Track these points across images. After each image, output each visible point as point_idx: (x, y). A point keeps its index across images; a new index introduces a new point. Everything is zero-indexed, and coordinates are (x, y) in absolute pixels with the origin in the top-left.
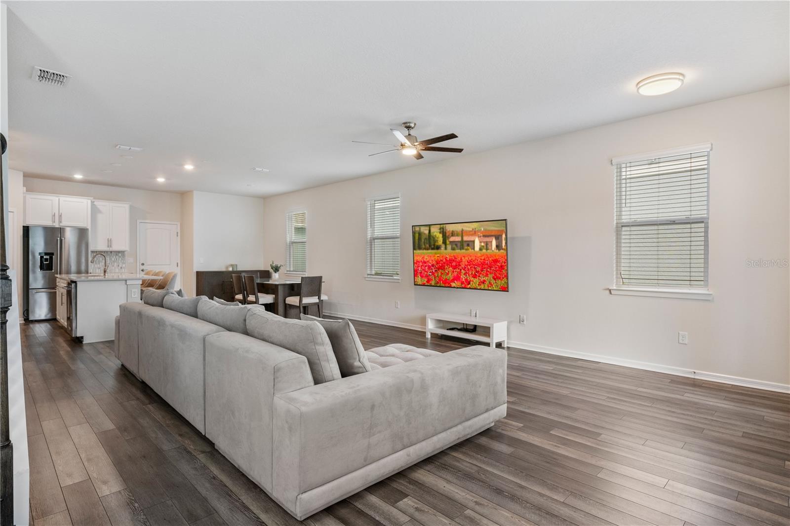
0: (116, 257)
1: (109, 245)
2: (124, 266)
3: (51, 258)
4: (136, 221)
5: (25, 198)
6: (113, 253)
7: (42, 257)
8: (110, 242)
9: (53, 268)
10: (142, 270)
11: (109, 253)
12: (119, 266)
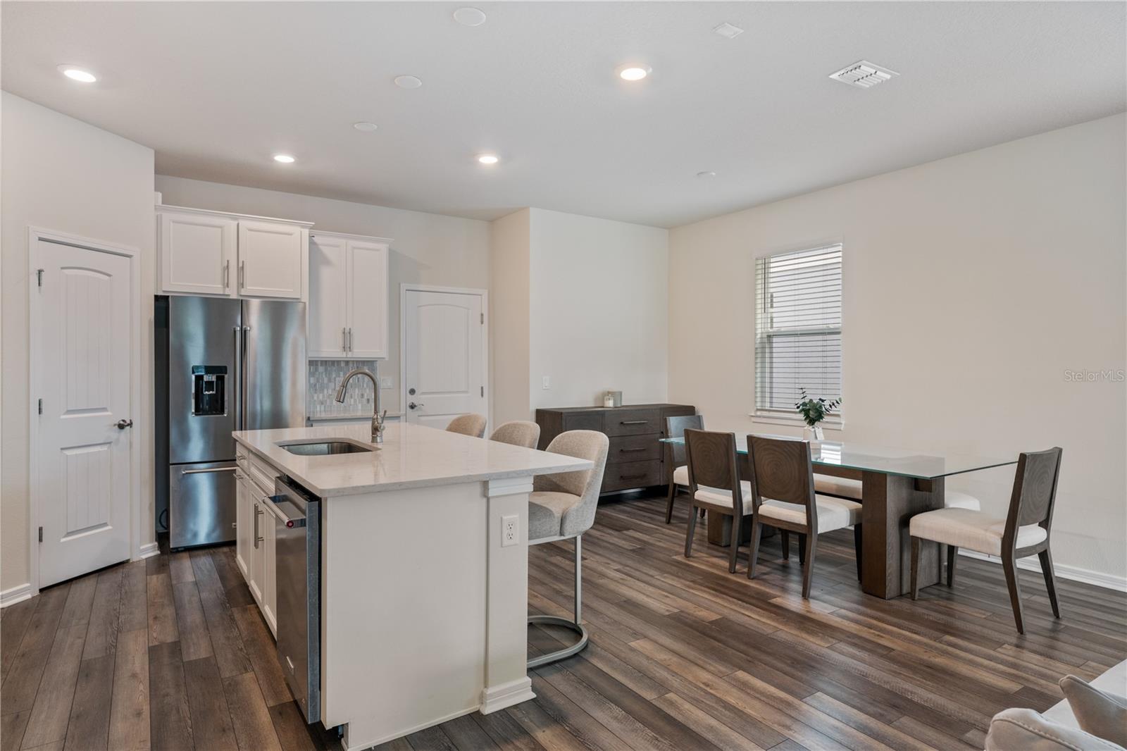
1: (347, 347)
3: (221, 379)
4: (400, 284)
5: (159, 221)
6: (351, 365)
7: (199, 378)
8: (347, 335)
9: (226, 411)
10: (412, 407)
11: (343, 365)
12: (362, 395)
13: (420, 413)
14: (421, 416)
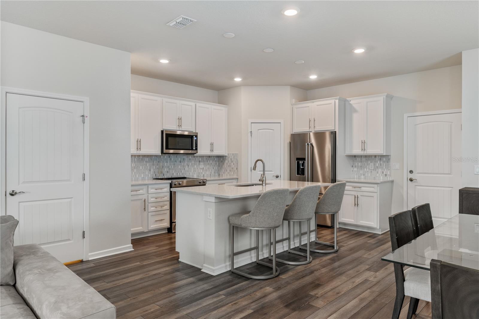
0: (380, 162)
1: (364, 149)
2: (389, 173)
3: (304, 163)
4: (403, 114)
5: (293, 109)
6: (377, 157)
7: (298, 162)
8: (364, 143)
9: (305, 174)
10: (411, 180)
12: (383, 172)
13: (416, 184)
14: (416, 186)
